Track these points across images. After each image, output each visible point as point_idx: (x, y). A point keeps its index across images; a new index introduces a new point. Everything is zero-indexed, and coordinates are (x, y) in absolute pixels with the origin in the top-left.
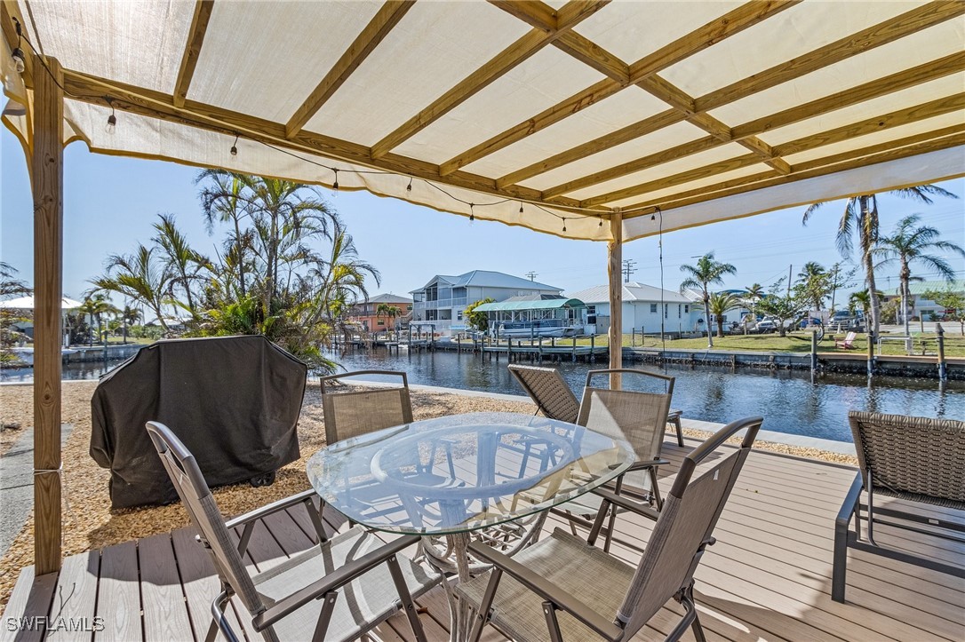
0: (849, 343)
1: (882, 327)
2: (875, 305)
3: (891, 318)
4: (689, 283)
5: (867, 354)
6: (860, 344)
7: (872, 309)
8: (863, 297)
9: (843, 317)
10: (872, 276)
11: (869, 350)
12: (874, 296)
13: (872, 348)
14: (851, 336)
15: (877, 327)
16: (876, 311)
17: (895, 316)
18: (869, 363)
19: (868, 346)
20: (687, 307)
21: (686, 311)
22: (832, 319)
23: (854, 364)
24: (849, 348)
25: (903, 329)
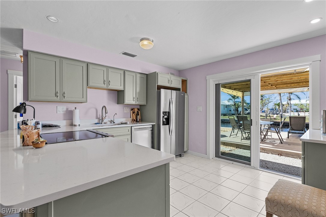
0: (275, 117)
1: (284, 114)
2: (282, 107)
3: (285, 111)
4: (230, 99)
5: (280, 121)
6: (277, 118)
7: (281, 108)
8: (278, 105)
9: (272, 110)
10: (281, 99)
11: (280, 119)
12: (281, 105)
13: (281, 119)
14: (275, 116)
15: (282, 113)
16: (282, 109)
17: (286, 110)
18: (280, 123)
19: (280, 118)
20: (226, 106)
21: (226, 107)
22: (269, 111)
23: (276, 123)
24: (275, 119)
25: (289, 114)
